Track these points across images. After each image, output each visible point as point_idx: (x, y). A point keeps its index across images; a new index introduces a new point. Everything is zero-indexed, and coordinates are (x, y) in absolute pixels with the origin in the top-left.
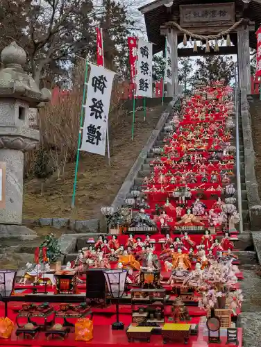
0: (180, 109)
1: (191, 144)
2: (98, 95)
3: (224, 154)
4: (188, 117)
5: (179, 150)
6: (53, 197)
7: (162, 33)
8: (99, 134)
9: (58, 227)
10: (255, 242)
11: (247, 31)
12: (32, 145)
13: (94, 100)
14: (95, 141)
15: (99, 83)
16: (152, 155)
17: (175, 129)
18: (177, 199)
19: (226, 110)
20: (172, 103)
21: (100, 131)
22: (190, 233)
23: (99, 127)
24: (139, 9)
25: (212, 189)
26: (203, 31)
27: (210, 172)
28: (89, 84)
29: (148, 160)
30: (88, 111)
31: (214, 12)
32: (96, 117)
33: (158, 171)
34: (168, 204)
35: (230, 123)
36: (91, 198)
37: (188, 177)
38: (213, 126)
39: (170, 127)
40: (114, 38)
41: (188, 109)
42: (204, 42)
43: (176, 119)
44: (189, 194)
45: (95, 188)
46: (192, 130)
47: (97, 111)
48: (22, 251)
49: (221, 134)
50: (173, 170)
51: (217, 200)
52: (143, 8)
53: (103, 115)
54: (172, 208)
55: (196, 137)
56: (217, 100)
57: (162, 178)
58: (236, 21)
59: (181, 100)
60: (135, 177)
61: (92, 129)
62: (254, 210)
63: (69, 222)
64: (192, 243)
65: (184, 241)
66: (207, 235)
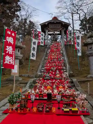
0: (50, 48)
1: (53, 57)
2: (34, 46)
3: (61, 59)
4: (52, 50)
5: (51, 58)
6: (23, 69)
7: (45, 30)
8: (34, 55)
9: (26, 76)
11: (64, 30)
12: (21, 58)
13: (33, 47)
14: (33, 56)
15: (34, 43)
16: (45, 59)
17: (49, 53)
18: (53, 70)
19: (60, 49)
20: (48, 46)
21: (34, 54)
22: (59, 79)
23: (34, 53)
24: (40, 24)
25: (60, 68)
26: (54, 30)
27: (59, 63)
28: (32, 43)
29: (44, 60)
30: (32, 50)
31: (56, 26)
32: (34, 51)
33: (47, 63)
34: (51, 71)
35: (61, 52)
36: (33, 70)
37: (54, 65)
38: (58, 52)
39: (48, 52)
40: (31, 29)
41: (51, 48)
42: (54, 32)
43: (49, 50)
44: (55, 69)
45: (33, 67)
46: (53, 53)
47: (34, 50)
48: (20, 83)
49: (60, 54)
50: (51, 63)
52: (41, 24)
53: (35, 50)
54: (52, 72)
55: (54, 55)
56: (58, 46)
57: (48, 65)
58: (61, 28)
59: (50, 46)
60: (42, 64)
61: (33, 54)
62: (70, 73)
63: (28, 75)
64: (60, 82)
65: (58, 81)
66: (63, 80)
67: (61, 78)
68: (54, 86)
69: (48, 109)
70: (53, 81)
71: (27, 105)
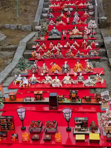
9: (13, 29)
10: (105, 45)
22: (77, 39)
44: (71, 9)
51: (85, 12)
63: (18, 26)
64: (78, 45)
65: (75, 45)
66: (85, 42)
67: (81, 36)
68: (66, 64)
69: (48, 136)
70: (66, 46)
71: (13, 125)
